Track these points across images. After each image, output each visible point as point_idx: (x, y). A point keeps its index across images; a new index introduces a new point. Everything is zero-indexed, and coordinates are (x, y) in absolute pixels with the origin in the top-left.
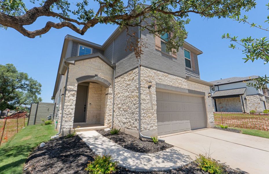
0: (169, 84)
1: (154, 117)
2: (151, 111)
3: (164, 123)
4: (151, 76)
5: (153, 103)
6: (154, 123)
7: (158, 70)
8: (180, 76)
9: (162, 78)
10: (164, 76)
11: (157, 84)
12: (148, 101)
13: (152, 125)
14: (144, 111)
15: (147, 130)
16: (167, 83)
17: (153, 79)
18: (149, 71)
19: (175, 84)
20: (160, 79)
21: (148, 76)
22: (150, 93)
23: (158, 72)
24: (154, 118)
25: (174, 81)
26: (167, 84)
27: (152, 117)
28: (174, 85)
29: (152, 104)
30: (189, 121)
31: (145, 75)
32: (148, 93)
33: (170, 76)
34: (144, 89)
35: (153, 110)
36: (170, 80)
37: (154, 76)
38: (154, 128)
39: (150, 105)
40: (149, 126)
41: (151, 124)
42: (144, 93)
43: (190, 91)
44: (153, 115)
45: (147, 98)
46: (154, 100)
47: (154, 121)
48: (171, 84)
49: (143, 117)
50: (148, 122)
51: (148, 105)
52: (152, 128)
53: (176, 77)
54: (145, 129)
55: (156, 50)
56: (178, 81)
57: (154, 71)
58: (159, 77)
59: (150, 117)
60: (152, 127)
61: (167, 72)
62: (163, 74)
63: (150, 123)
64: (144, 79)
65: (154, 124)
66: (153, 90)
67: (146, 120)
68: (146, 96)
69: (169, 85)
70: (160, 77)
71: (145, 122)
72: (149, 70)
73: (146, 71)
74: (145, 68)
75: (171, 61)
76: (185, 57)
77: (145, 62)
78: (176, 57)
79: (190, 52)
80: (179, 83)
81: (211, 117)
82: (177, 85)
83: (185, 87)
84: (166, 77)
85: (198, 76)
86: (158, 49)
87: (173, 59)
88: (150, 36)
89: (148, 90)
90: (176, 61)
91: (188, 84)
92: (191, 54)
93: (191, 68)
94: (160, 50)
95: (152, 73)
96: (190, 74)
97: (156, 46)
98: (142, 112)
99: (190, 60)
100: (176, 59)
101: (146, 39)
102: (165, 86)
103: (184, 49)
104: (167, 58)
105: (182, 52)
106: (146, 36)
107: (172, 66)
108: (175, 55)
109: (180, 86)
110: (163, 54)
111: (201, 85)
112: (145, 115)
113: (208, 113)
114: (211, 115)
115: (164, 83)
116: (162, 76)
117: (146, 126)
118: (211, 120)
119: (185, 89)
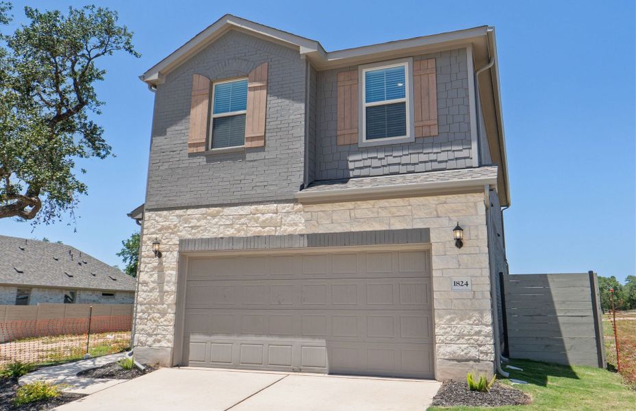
0: (221, 236)
1: (165, 320)
2: (159, 306)
4: (168, 228)
5: (166, 288)
6: (164, 333)
7: (188, 208)
8: (268, 201)
9: (203, 222)
10: (209, 215)
11: (183, 242)
12: (152, 285)
13: (159, 337)
14: (143, 307)
15: (147, 347)
16: (214, 233)
17: (173, 233)
18: (165, 217)
19: (243, 230)
20: (192, 228)
21: (160, 230)
22: (160, 269)
23: (190, 211)
24: (165, 323)
25: (243, 220)
26: (214, 235)
27: (162, 320)
28: (242, 234)
29: (162, 292)
31: (153, 230)
32: (154, 268)
33: (227, 210)
34: (146, 260)
35: (165, 306)
36: (228, 223)
37: (175, 226)
38: (164, 344)
39: (156, 294)
40: (150, 340)
41: (156, 335)
42: (146, 269)
43: (314, 239)
44: (163, 314)
45: (152, 279)
46: (168, 282)
47: (165, 330)
48: (230, 232)
49: (141, 318)
50: (151, 331)
51: (151, 294)
52: (157, 345)
53: (253, 207)
54: (141, 343)
55: (191, 155)
56: (259, 218)
57: (178, 212)
58: (190, 223)
59: (156, 321)
60: (159, 341)
61: (215, 203)
62: (204, 212)
63: (153, 332)
64: (149, 239)
65: (164, 336)
66: (171, 259)
67: (146, 325)
68: (151, 275)
69: (222, 238)
70: (194, 222)
71: (143, 329)
72: (165, 213)
73: (157, 218)
75: (239, 164)
76: (367, 102)
77: (157, 198)
78: (261, 143)
79: (406, 65)
80: (264, 221)
81: (461, 336)
82: (255, 230)
83: (290, 230)
84: (214, 216)
85: (458, 155)
86: (194, 150)
87: (249, 156)
88: (177, 128)
89: (155, 262)
90: (261, 155)
91: (308, 216)
92: (414, 74)
93: (406, 135)
94: (202, 149)
95: (172, 218)
96: (391, 160)
97: (191, 145)
98: (139, 308)
99: (406, 99)
100: (262, 149)
101: (165, 141)
102: (208, 241)
103: (364, 72)
104: (227, 160)
105: (296, 112)
106: (165, 134)
107: (243, 177)
108: (258, 138)
109: (268, 231)
110: (211, 158)
111: (399, 202)
112: (146, 316)
113: (441, 317)
114: (465, 326)
115: (206, 235)
116: (198, 220)
117: (143, 338)
118: (459, 349)
119: (291, 236)
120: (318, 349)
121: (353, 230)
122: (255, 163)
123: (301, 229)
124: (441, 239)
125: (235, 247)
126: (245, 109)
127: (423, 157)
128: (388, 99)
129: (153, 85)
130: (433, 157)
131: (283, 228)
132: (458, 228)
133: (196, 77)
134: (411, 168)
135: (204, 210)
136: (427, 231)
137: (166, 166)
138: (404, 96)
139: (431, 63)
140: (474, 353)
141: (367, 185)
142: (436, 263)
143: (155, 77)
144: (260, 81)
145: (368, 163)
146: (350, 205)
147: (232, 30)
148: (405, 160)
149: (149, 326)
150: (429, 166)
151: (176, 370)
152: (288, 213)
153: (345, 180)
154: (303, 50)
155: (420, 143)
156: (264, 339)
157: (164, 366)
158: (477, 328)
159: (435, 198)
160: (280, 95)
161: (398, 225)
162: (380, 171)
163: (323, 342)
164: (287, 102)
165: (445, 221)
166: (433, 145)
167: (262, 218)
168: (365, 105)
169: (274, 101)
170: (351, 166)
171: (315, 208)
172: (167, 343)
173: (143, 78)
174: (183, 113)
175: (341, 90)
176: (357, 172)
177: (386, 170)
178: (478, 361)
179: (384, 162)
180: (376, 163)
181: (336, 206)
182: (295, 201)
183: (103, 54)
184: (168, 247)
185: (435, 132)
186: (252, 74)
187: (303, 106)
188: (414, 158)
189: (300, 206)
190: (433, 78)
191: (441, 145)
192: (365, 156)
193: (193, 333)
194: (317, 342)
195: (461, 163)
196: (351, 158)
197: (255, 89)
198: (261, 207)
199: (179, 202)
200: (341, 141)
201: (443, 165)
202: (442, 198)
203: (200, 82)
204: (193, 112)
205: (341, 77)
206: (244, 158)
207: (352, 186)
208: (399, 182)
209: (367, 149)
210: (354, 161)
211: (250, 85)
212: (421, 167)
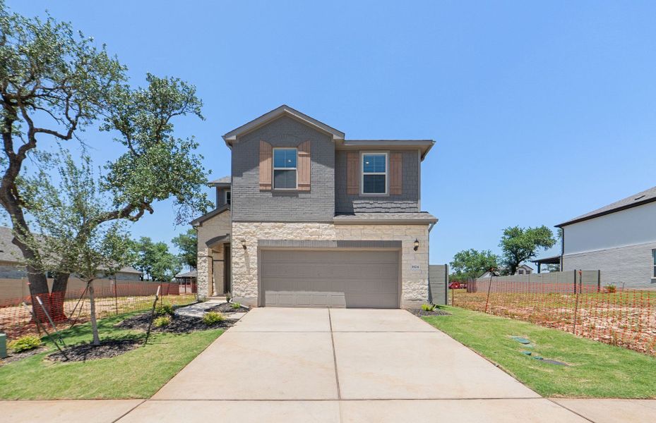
1: (252, 283)
2: (247, 276)
4: (250, 232)
5: (251, 266)
6: (252, 290)
7: (262, 222)
8: (313, 222)
9: (272, 231)
10: (276, 227)
11: (260, 241)
12: (241, 264)
13: (249, 292)
14: (237, 276)
15: (241, 297)
17: (253, 236)
18: (247, 226)
19: (299, 236)
20: (266, 233)
21: (244, 234)
22: (246, 255)
23: (264, 224)
24: (252, 285)
25: (298, 231)
26: (281, 238)
27: (250, 283)
28: (298, 239)
29: (249, 268)
30: (343, 294)
31: (238, 233)
32: (242, 255)
33: (288, 225)
34: (236, 250)
35: (251, 275)
36: (289, 232)
37: (254, 232)
38: (252, 295)
39: (245, 269)
40: (243, 294)
41: (247, 291)
42: (236, 255)
43: (340, 243)
44: (251, 280)
45: (241, 261)
46: (253, 263)
47: (252, 288)
48: (290, 237)
49: (235, 282)
50: (243, 289)
51: (242, 269)
52: (248, 296)
53: (305, 224)
54: (237, 295)
55: (261, 191)
56: (308, 230)
57: (255, 224)
58: (264, 231)
59: (246, 283)
60: (249, 294)
61: (280, 220)
63: (245, 289)
64: (237, 238)
66: (253, 251)
67: (239, 286)
68: (240, 259)
69: (286, 240)
70: (267, 231)
71: (238, 288)
72: (246, 224)
73: (241, 226)
74: (238, 224)
75: (294, 199)
76: (364, 172)
77: (240, 215)
78: (308, 189)
79: (386, 154)
80: (311, 232)
81: (414, 290)
82: (306, 237)
83: (327, 238)
84: (280, 228)
85: (411, 205)
86: (264, 188)
87: (301, 195)
88: (250, 173)
89: (243, 251)
90: (308, 195)
91: (338, 231)
92: (390, 159)
93: (384, 192)
94: (270, 188)
95: (252, 227)
96: (377, 205)
97: (261, 185)
98: (233, 276)
99: (386, 173)
100: (309, 192)
101: (243, 180)
102: (277, 241)
103: (363, 154)
104: (286, 196)
105: (329, 173)
106: (242, 176)
107: (297, 207)
108: (307, 185)
109: (313, 238)
110: (276, 194)
111: (387, 227)
112: (239, 281)
113: (405, 282)
114: (416, 286)
115: (275, 238)
116: (270, 229)
117: (238, 293)
118: (414, 295)
119: (328, 241)
121: (362, 240)
122: (305, 200)
123: (333, 237)
124: (407, 246)
125: (294, 245)
126: (295, 167)
127: (394, 205)
128: (376, 172)
129: (230, 144)
130: (399, 205)
131: (323, 237)
132: (417, 241)
133: (261, 142)
134: (387, 210)
135: (273, 224)
136: (401, 242)
137: (244, 196)
138: (385, 172)
139: (400, 156)
140: (420, 297)
141: (365, 217)
142: (404, 258)
143: (234, 138)
144: (306, 151)
145: (364, 205)
146: (361, 227)
147: (285, 115)
148: (384, 206)
149: (241, 287)
150: (397, 210)
151: (262, 308)
152: (326, 229)
153: (353, 214)
154: (335, 137)
155: (392, 198)
157: (254, 307)
158: (421, 286)
159: (405, 226)
160: (319, 162)
161: (386, 239)
162: (371, 210)
164: (324, 166)
165: (409, 238)
166: (399, 200)
167: (310, 231)
168: (363, 173)
169: (316, 165)
170: (355, 206)
171: (342, 227)
172: (254, 295)
173: (224, 137)
174: (254, 164)
175: (349, 163)
176: (358, 210)
177: (374, 210)
178: (421, 300)
179: (373, 206)
180: (368, 206)
181: (354, 227)
182: (332, 223)
184: (250, 243)
185: (400, 193)
186: (300, 146)
187: (333, 170)
188: (389, 205)
189: (333, 225)
190: (400, 164)
191: (403, 200)
192: (363, 202)
193: (268, 290)
194: (340, 293)
195: (412, 210)
196: (355, 202)
197: (303, 156)
198: (310, 224)
199: (255, 218)
200: (349, 192)
201: (403, 210)
202: (408, 226)
203: (264, 146)
204: (261, 164)
205: (349, 156)
206: (297, 196)
207: (358, 217)
208: (387, 217)
209: (364, 198)
210: (357, 204)
211: (300, 153)
212: (392, 210)
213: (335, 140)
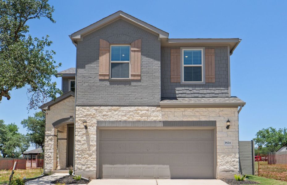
0: (120, 120)
1: (92, 158)
2: (88, 152)
3: (115, 166)
4: (90, 115)
5: (91, 143)
6: (91, 164)
7: (101, 106)
8: (143, 105)
9: (109, 113)
10: (113, 110)
11: (98, 122)
12: (83, 142)
13: (89, 166)
14: (79, 152)
15: (82, 170)
16: (116, 118)
17: (93, 118)
18: (88, 110)
19: (131, 118)
20: (104, 115)
21: (85, 116)
22: (87, 134)
23: (102, 108)
24: (92, 160)
25: (131, 113)
26: (116, 120)
27: (90, 158)
28: (131, 120)
29: (89, 145)
31: (81, 116)
32: (84, 134)
33: (122, 108)
34: (79, 130)
35: (91, 152)
36: (123, 114)
37: (94, 114)
38: (91, 169)
39: (86, 146)
40: (84, 167)
41: (87, 165)
42: (79, 134)
43: (166, 123)
44: (90, 155)
45: (83, 139)
46: (92, 141)
47: (92, 162)
48: (124, 118)
49: (77, 157)
50: (84, 163)
51: (83, 146)
53: (136, 108)
54: (79, 169)
55: (100, 80)
56: (139, 113)
57: (95, 108)
58: (102, 113)
59: (86, 159)
60: (89, 168)
61: (116, 104)
62: (110, 108)
63: (85, 164)
64: (79, 120)
65: (92, 165)
66: (93, 130)
67: (81, 160)
68: (82, 137)
69: (120, 121)
70: (104, 113)
71: (79, 162)
72: (88, 108)
73: (83, 110)
74: (81, 108)
75: (127, 87)
76: (184, 64)
77: (82, 100)
78: (139, 78)
79: (202, 50)
80: (142, 114)
81: (227, 162)
82: (137, 118)
83: (155, 119)
84: (115, 111)
85: (223, 91)
86: (103, 78)
87: (133, 84)
88: (91, 65)
89: (84, 131)
90: (139, 84)
91: (163, 113)
92: (205, 54)
93: (201, 81)
94: (107, 78)
95: (92, 110)
96: (195, 91)
97: (100, 75)
98: (76, 153)
99: (202, 65)
100: (139, 81)
101: (85, 72)
102: (113, 122)
103: (183, 50)
104: (121, 84)
105: (157, 65)
106: (85, 68)
107: (130, 93)
108: (138, 75)
109: (144, 119)
110: (112, 82)
111: (204, 109)
112: (80, 156)
113: (220, 155)
114: (229, 159)
115: (112, 119)
116: (107, 112)
117: (80, 167)
118: (227, 167)
119: (155, 121)
120: (166, 169)
121: (184, 120)
122: (136, 87)
123: (160, 118)
124: (221, 125)
125: (127, 125)
126: (129, 60)
127: (209, 91)
128: (194, 64)
129: (75, 42)
130: (213, 91)
131: (151, 118)
132: (228, 121)
133: (101, 41)
134: (203, 95)
135: (110, 107)
136: (215, 122)
137: (86, 84)
139: (213, 51)
140: (232, 168)
141: (186, 101)
142: (219, 135)
143: (78, 37)
144: (138, 48)
145: (185, 91)
146: (182, 109)
147: (121, 19)
148: (201, 92)
149: (83, 161)
150: (211, 95)
151: (99, 180)
152: (154, 111)
153: (175, 98)
154: (161, 36)
155: (207, 85)
156: (141, 166)
157: (93, 179)
158: (233, 159)
159: (219, 109)
160: (148, 56)
161: (203, 119)
162: (190, 96)
163: (168, 166)
164: (152, 60)
165: (222, 118)
166: (213, 87)
167: (141, 113)
168: (184, 65)
169: (145, 59)
170: (177, 92)
171: (167, 110)
172: (93, 168)
173: (71, 36)
174: (95, 58)
175: (172, 57)
176: (180, 95)
177: (193, 95)
178: (234, 171)
179: (192, 92)
180: (188, 92)
181: (176, 109)
182: (158, 106)
183: (34, 17)
184: (90, 124)
185: (214, 81)
186: (133, 44)
187: (159, 63)
188: (205, 91)
189: (159, 108)
190: (213, 57)
191: (216, 87)
192: (183, 88)
194: (165, 166)
195: (224, 95)
196: (177, 89)
197: (135, 51)
198: (140, 108)
199: (96, 102)
200: (172, 81)
201: (217, 95)
202: (221, 109)
203: (103, 43)
204: (101, 58)
205: (172, 51)
206: (130, 84)
207: (180, 101)
208: (204, 101)
209: (184, 86)
210: (179, 90)
211: (132, 49)
212: (208, 95)
213: (161, 38)
